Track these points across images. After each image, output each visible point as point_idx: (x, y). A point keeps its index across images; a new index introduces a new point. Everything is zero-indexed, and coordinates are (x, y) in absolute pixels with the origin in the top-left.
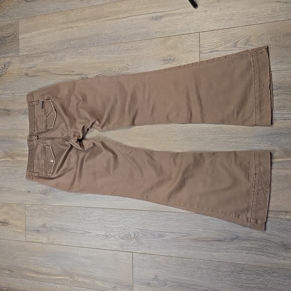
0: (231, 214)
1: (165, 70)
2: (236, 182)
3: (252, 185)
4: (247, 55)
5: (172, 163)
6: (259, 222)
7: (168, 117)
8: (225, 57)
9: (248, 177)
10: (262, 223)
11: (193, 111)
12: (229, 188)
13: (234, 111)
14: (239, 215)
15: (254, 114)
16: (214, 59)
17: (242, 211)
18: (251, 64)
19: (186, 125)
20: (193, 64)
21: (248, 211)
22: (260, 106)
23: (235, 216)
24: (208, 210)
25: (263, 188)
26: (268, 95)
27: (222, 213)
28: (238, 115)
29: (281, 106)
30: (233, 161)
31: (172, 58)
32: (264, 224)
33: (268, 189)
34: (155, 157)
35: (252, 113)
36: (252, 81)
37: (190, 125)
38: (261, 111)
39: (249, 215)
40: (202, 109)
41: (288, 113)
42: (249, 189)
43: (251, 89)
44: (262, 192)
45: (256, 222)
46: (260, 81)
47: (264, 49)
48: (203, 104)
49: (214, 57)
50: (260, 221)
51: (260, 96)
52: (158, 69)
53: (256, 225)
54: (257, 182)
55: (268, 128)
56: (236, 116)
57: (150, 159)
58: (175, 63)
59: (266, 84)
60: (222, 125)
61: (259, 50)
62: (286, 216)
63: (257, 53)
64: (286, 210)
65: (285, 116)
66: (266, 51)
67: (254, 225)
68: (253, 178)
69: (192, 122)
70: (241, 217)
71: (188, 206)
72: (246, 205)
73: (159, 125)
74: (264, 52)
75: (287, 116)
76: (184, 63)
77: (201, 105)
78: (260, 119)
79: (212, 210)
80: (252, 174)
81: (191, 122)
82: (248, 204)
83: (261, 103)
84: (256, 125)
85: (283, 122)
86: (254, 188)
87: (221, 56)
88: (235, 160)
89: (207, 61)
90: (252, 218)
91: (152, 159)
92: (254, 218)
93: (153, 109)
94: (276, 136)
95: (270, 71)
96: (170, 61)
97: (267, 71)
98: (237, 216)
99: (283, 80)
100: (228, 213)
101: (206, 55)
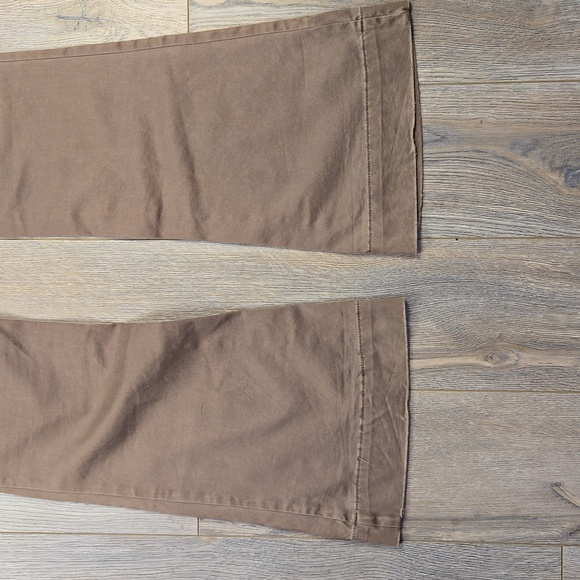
0: (295, 507)
1: (66, 51)
2: (303, 403)
3: (356, 407)
4: (345, 26)
5: (93, 360)
6: (384, 520)
7: (76, 216)
8: (276, 25)
9: (340, 382)
10: (393, 523)
11: (165, 200)
12: (282, 424)
13: (300, 206)
14: (319, 508)
15: (365, 216)
16: (237, 30)
17: (329, 493)
18: (358, 58)
19: (142, 244)
20: (164, 38)
21: (346, 490)
22: (384, 194)
23: (308, 511)
24: (220, 499)
25: (388, 413)
26: (410, 160)
27: (265, 505)
28: (313, 219)
29: (446, 196)
30: (292, 336)
31: (91, 14)
32: (397, 526)
33: (403, 415)
34: (31, 341)
35: (360, 213)
36: (361, 113)
37: (155, 246)
38: (386, 209)
39: (351, 503)
40: (195, 193)
41: (468, 217)
42: (347, 422)
43: (358, 138)
44: (386, 426)
45: (375, 521)
46: (384, 113)
47: (399, 11)
48: (200, 176)
49: (237, 24)
50: (386, 518)
51: (385, 159)
52: (40, 47)
53: (373, 531)
54: (369, 396)
55: (407, 263)
56: (306, 221)
57: (12, 348)
58: (101, 31)
59: (402, 122)
60: (261, 250)
61: (383, 12)
62: (452, 534)
63: (378, 20)
64: (454, 515)
65: (458, 227)
66: (404, 18)
67: (369, 532)
68: (357, 386)
69: (163, 234)
70: (325, 512)
71: (151, 495)
72: (340, 471)
73: (43, 242)
74: (398, 22)
75: (464, 227)
76: (134, 36)
77: (193, 179)
78: (385, 233)
79: (232, 500)
80: (354, 374)
81: (157, 235)
82: (346, 469)
83: (386, 181)
84: (370, 252)
85: (451, 245)
86: (362, 417)
87: (262, 20)
88: (297, 332)
89: (215, 34)
90: (363, 513)
91: (21, 347)
92: (367, 509)
93: (22, 185)
94: (430, 287)
95: (417, 85)
96: (83, 23)
97: (408, 82)
98: (314, 509)
99: (453, 113)
100: (285, 505)
101: (209, 14)
